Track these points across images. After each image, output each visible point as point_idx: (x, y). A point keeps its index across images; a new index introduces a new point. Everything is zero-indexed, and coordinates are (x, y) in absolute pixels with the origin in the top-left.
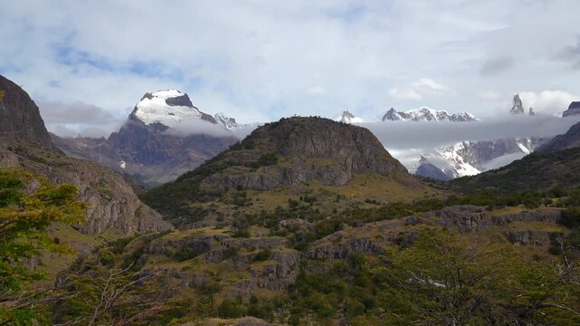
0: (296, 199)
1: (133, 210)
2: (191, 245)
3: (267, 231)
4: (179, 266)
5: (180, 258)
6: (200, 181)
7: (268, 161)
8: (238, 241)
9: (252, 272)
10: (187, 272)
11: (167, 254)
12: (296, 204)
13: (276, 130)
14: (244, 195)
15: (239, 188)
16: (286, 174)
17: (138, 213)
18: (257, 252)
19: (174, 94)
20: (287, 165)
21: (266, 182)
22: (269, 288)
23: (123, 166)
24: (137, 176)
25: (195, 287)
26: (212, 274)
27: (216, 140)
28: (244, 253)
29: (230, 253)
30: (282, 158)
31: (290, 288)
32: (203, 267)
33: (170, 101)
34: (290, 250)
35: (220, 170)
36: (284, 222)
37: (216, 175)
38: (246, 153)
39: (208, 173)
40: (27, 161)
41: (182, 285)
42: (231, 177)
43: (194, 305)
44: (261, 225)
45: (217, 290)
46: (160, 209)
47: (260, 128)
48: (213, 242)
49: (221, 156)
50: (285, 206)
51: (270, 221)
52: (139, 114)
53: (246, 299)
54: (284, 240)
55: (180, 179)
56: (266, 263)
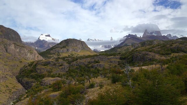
0: (70, 55)
1: (37, 56)
2: (47, 63)
3: (62, 60)
4: (44, 67)
5: (44, 65)
6: (50, 51)
7: (64, 47)
8: (56, 62)
9: (59, 68)
10: (46, 68)
11: (42, 64)
12: (69, 56)
13: (66, 41)
14: (59, 54)
15: (58, 52)
16: (68, 50)
17: (38, 57)
18: (60, 64)
19: (47, 34)
21: (64, 51)
22: (62, 72)
23: (37, 48)
24: (39, 50)
25: (47, 71)
26: (51, 69)
27: (55, 43)
28: (57, 64)
29: (55, 64)
30: (67, 47)
31: (67, 72)
32: (49, 67)
33: (46, 36)
34: (67, 64)
35: (55, 49)
36: (66, 58)
37: (54, 50)
38: (60, 45)
39: (52, 49)
40: (16, 46)
41: (45, 71)
42: (57, 50)
43: (47, 75)
44: (61, 59)
45: (52, 72)
46: (42, 56)
47: (63, 41)
48: (51, 62)
49: (55, 46)
50: (67, 56)
51: (63, 58)
52: (40, 38)
53: (58, 74)
54: (66, 62)
55: (47, 50)
56: (62, 67)
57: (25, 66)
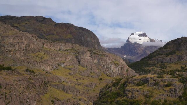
0: (184, 66)
1: (126, 69)
2: (142, 81)
3: (171, 76)
4: (138, 88)
5: (138, 85)
6: (149, 60)
7: (172, 53)
8: (159, 79)
9: (165, 91)
10: (141, 90)
11: (134, 83)
12: (184, 68)
13: (175, 42)
14: (164, 65)
15: (162, 62)
16: (179, 58)
17: (127, 71)
18: (166, 83)
19: (141, 33)
20: (180, 54)
21: (172, 60)
22: (171, 96)
23: (125, 57)
24: (129, 60)
25: (144, 95)
26: (150, 91)
27: (155, 47)
28: (162, 83)
29: (156, 84)
30: (177, 52)
31: (180, 97)
32: (147, 88)
33: (140, 35)
34: (180, 83)
35: (155, 56)
36: (177, 73)
37: (154, 58)
38: (164, 50)
39: (151, 58)
40: (93, 54)
41: (139, 94)
42: (159, 58)
43: (144, 101)
44: (168, 74)
45: (151, 97)
46: (135, 69)
47: (169, 42)
48: (150, 80)
49: (156, 52)
50: (180, 69)
51: (172, 73)
52: (130, 40)
53: (163, 101)
54: (177, 79)
55: (142, 60)
56: (170, 87)
57: (107, 85)
